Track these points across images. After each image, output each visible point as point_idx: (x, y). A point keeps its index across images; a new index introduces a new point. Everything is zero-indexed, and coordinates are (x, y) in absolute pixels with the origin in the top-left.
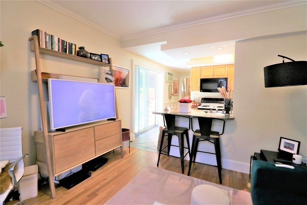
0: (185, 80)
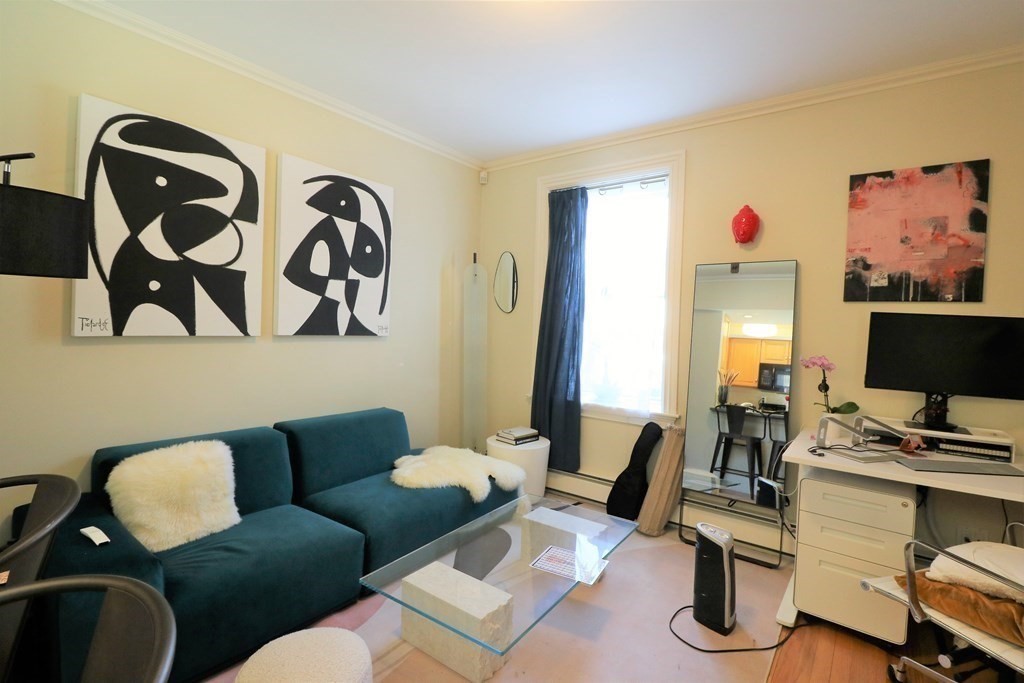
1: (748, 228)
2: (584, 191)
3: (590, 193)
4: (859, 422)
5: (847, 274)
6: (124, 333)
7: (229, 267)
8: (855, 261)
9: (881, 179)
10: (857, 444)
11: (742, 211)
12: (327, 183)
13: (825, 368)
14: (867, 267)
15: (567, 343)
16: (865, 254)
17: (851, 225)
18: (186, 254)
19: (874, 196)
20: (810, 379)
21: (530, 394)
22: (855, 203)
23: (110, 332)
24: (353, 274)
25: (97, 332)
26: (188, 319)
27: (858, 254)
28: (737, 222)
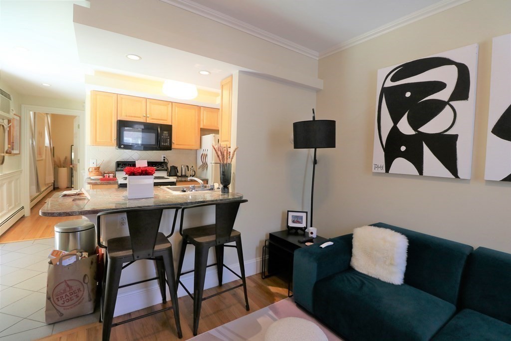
0: (32, 113)
6: (390, 172)
7: (445, 133)
18: (420, 130)
23: (384, 171)
25: (380, 171)
26: (419, 166)
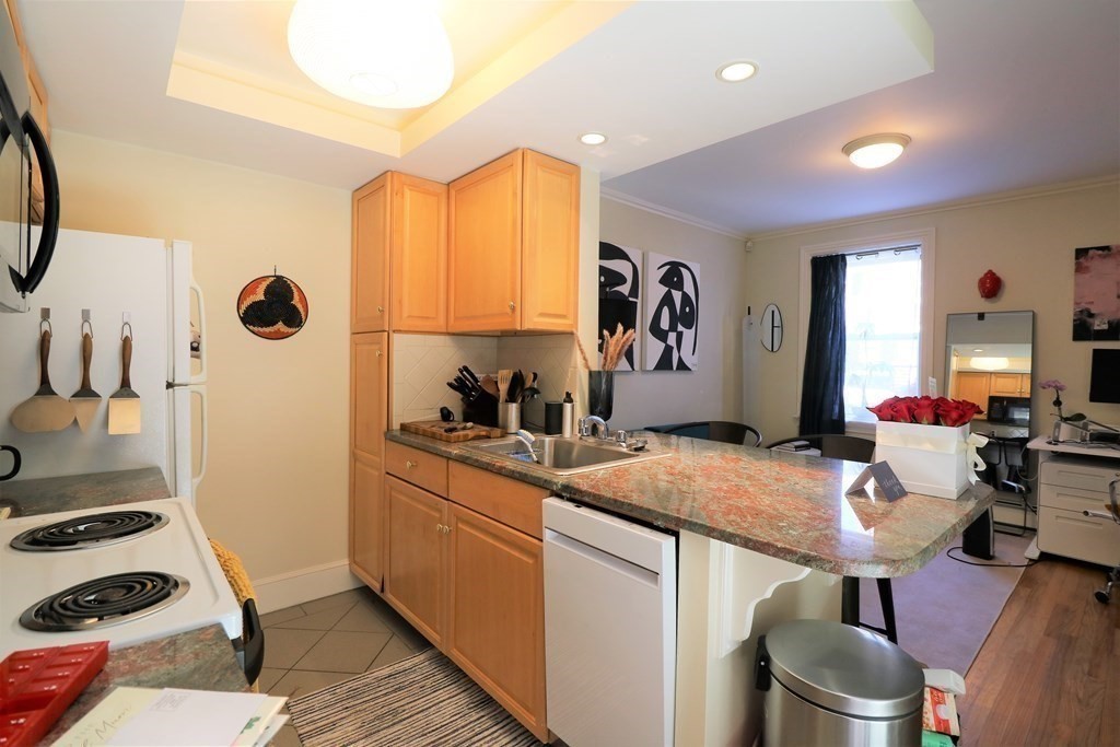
1: (992, 286)
2: (843, 257)
3: (848, 258)
4: (1085, 427)
5: (1074, 320)
8: (1081, 312)
9: (1100, 252)
10: (1084, 440)
11: (986, 274)
12: (668, 267)
13: (1058, 389)
14: (1091, 315)
15: (832, 374)
16: (1087, 306)
17: (1077, 284)
19: (1096, 264)
20: (1045, 399)
21: (798, 414)
22: (1079, 269)
24: (680, 328)
27: (1084, 306)
28: (982, 283)
